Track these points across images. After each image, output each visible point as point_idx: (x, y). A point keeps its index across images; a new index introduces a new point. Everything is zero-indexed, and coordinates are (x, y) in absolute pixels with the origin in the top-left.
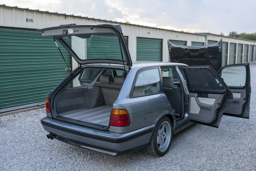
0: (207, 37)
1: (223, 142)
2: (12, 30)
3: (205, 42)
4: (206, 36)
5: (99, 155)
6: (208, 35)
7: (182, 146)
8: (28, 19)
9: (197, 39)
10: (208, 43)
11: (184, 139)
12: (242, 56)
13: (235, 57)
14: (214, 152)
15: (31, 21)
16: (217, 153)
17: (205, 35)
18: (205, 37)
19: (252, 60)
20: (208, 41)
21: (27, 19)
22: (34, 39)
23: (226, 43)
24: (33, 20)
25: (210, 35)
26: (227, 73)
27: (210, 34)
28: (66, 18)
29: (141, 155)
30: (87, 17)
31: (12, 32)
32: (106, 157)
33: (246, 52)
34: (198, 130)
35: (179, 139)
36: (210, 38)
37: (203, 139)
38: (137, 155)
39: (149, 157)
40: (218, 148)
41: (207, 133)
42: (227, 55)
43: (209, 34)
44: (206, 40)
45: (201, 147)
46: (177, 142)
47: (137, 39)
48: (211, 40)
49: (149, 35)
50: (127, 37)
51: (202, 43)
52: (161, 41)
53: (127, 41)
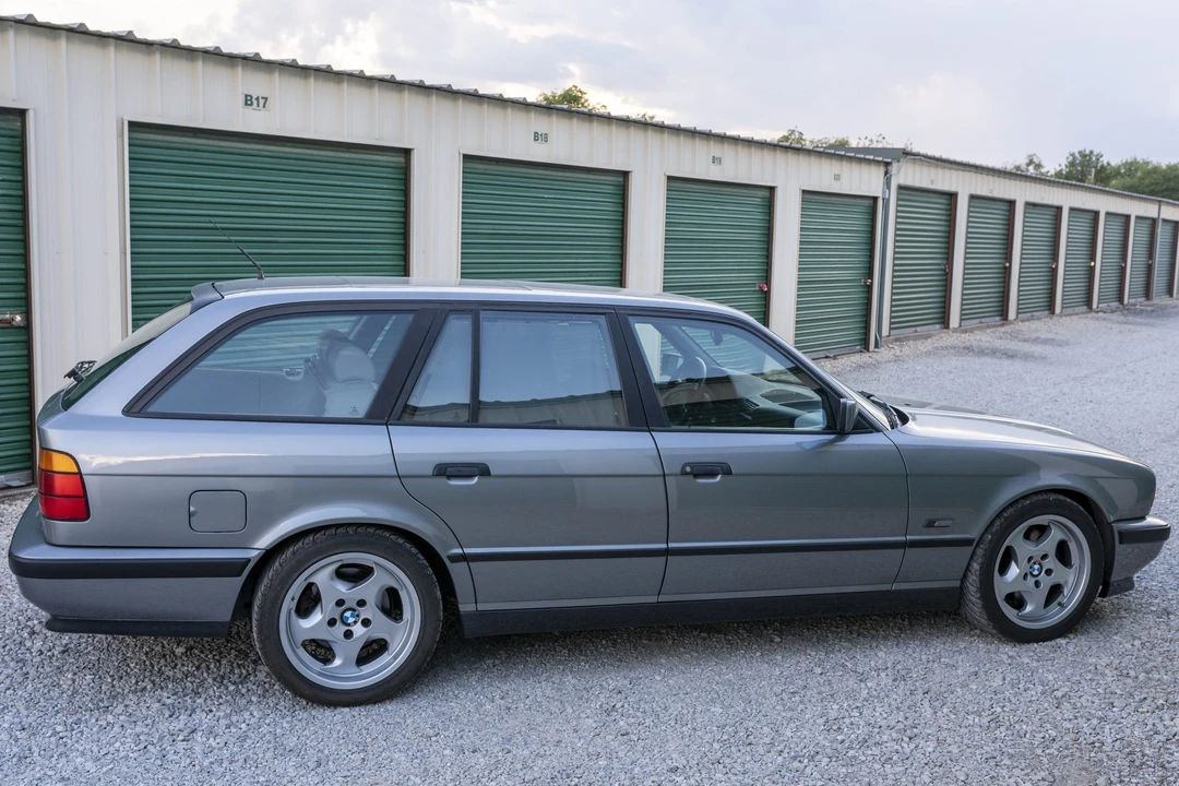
0: (894, 168)
3: (884, 193)
4: (887, 164)
6: (898, 159)
9: (837, 178)
10: (898, 200)
12: (1092, 270)
13: (1054, 272)
17: (880, 159)
18: (882, 170)
19: (1147, 294)
20: (901, 188)
23: (1004, 207)
25: (914, 161)
26: (994, 352)
27: (909, 157)
33: (1115, 251)
36: (907, 175)
42: (1007, 265)
43: (904, 154)
44: (888, 183)
47: (468, 165)
48: (917, 184)
49: (545, 145)
50: (407, 153)
51: (868, 203)
52: (621, 180)
53: (402, 177)
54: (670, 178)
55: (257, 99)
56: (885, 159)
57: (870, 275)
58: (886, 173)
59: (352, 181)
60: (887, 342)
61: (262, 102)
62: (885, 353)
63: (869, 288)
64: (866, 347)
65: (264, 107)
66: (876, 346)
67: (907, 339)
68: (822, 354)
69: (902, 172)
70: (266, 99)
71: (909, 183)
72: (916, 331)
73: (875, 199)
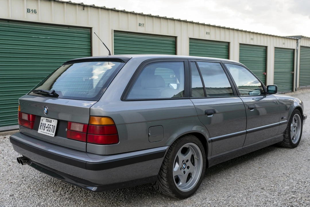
0: (299, 41)
1: (292, 184)
2: (7, 23)
3: (296, 48)
4: (297, 40)
5: (82, 194)
6: (300, 39)
7: (220, 188)
8: (30, 10)
9: (284, 44)
10: (301, 50)
11: (228, 177)
14: (269, 200)
15: (34, 11)
16: (274, 201)
17: (295, 38)
18: (296, 41)
20: (301, 47)
21: (28, 9)
22: (38, 36)
24: (37, 11)
25: (305, 39)
27: (303, 38)
28: (84, 9)
29: (148, 197)
30: (115, 8)
31: (7, 26)
32: (92, 197)
34: (256, 165)
35: (219, 177)
36: (302, 43)
37: (259, 178)
38: (141, 197)
39: (158, 201)
40: (279, 194)
41: (268, 171)
43: (301, 37)
44: (297, 45)
45: (251, 190)
46: (215, 182)
47: (191, 41)
48: (306, 45)
49: (209, 35)
50: (176, 37)
51: (292, 51)
52: (228, 45)
53: (175, 44)
54: (240, 44)
55: (142, 24)
56: (297, 39)
57: (293, 70)
58: (297, 42)
59: (163, 45)
60: (298, 90)
61: (143, 25)
62: (298, 92)
63: (293, 75)
64: (292, 91)
65: (143, 26)
66: (296, 90)
67: (304, 88)
68: (281, 92)
69: (301, 42)
70: (144, 24)
71: (304, 45)
72: (306, 87)
73: (294, 50)
